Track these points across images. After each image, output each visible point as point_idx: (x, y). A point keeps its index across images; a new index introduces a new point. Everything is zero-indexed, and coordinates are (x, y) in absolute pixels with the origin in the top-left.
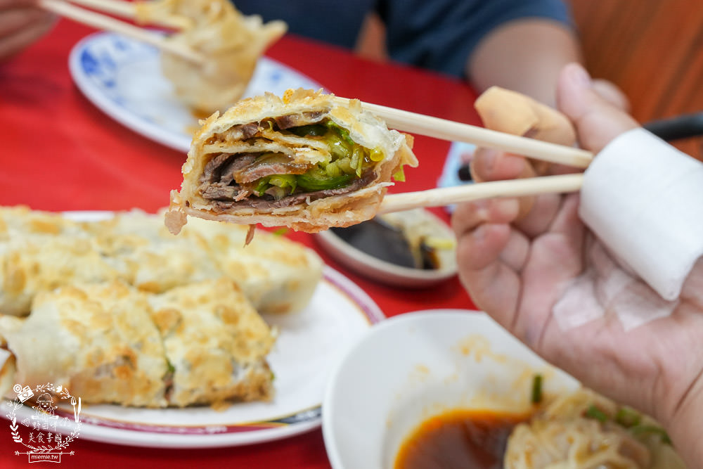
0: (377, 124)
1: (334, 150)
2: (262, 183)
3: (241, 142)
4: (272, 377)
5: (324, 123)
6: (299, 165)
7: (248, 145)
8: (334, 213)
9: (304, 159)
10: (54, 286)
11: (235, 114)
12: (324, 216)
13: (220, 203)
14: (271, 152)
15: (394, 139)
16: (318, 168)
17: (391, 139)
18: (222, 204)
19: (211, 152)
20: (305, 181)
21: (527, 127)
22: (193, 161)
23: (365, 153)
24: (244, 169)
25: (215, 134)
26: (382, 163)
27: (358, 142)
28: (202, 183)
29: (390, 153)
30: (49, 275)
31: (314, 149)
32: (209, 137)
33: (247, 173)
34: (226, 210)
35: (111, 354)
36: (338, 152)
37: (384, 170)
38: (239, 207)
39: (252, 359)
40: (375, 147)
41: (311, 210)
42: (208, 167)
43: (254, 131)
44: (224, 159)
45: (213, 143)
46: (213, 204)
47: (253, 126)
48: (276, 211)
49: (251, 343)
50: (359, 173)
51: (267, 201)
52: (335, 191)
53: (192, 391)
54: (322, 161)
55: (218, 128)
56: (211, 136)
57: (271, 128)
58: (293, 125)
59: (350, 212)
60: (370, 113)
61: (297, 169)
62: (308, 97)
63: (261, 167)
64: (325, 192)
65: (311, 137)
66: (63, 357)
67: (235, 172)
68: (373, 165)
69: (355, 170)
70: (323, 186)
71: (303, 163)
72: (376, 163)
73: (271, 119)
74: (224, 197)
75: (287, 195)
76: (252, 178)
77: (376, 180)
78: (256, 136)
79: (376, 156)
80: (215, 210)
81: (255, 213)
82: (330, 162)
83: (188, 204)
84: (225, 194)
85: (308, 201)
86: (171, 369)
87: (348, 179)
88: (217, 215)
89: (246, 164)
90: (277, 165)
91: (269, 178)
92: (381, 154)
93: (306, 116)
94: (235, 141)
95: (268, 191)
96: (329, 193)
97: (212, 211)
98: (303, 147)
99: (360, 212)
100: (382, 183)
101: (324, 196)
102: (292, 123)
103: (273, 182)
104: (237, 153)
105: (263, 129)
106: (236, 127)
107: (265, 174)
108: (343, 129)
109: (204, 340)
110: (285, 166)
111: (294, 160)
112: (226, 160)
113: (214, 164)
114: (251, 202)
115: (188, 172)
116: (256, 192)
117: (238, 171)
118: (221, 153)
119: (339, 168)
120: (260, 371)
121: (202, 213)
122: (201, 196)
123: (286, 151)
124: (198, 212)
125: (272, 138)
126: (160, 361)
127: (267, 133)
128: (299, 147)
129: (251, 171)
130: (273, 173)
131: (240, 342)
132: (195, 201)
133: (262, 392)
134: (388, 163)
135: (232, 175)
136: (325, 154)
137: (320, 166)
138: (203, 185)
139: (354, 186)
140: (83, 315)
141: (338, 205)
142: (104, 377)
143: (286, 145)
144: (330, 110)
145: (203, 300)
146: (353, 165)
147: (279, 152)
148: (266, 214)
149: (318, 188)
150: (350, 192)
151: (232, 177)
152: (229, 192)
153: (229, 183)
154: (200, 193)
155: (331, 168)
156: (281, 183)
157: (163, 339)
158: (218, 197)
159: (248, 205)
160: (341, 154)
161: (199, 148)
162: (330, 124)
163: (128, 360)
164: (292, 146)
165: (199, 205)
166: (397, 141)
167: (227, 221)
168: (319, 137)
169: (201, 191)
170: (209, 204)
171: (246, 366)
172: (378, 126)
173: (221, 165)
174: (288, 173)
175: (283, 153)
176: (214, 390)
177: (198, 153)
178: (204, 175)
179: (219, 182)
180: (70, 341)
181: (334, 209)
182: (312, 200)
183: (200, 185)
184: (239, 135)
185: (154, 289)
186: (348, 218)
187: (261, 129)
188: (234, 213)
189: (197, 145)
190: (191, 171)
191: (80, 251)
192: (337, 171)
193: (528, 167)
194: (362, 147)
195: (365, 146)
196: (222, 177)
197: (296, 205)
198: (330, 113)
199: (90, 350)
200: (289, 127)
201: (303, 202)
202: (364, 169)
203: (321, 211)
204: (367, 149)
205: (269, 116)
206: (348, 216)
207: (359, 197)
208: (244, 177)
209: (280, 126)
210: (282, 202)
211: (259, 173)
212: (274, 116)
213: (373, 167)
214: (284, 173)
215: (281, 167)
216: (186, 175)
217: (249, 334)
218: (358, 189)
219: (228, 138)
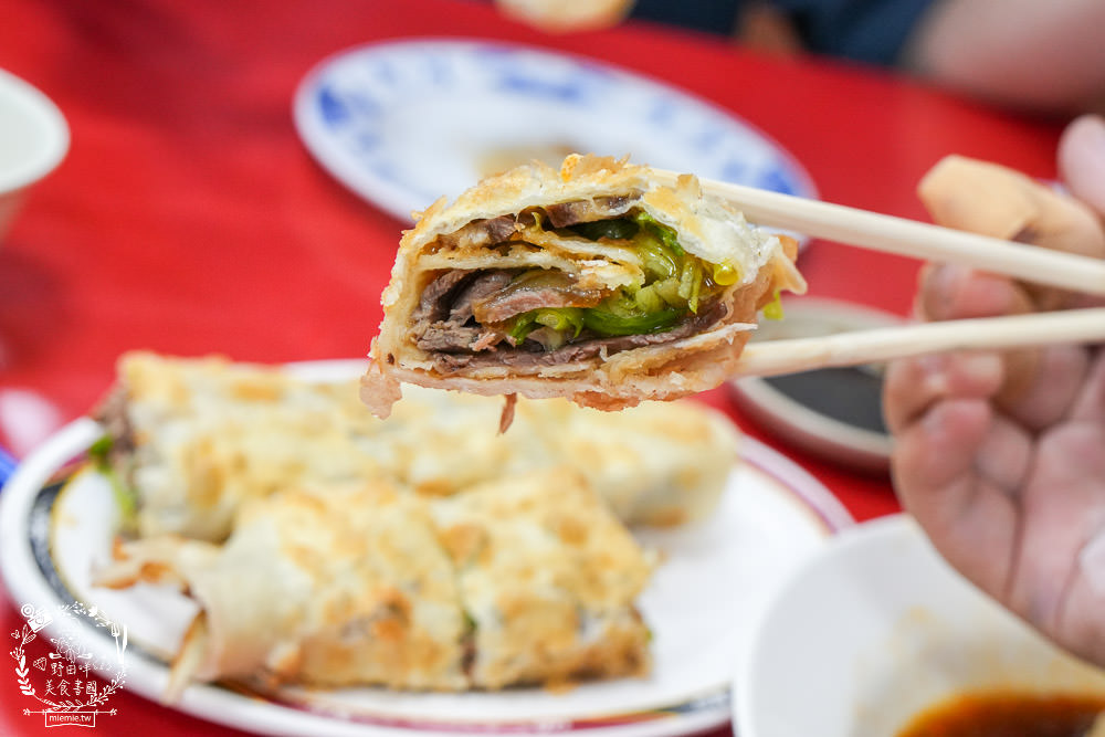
0: (728, 218)
1: (650, 265)
2: (521, 323)
3: (485, 250)
4: (648, 636)
5: (632, 216)
6: (587, 291)
7: (498, 255)
8: (650, 375)
9: (597, 280)
10: (271, 491)
11: (474, 201)
12: (632, 382)
13: (449, 358)
14: (538, 268)
15: (759, 245)
16: (621, 296)
17: (753, 244)
18: (451, 360)
19: (432, 268)
20: (598, 319)
21: (1016, 225)
22: (400, 284)
23: (705, 271)
24: (490, 297)
25: (439, 236)
26: (733, 289)
27: (691, 251)
28: (417, 322)
29: (750, 270)
30: (263, 471)
31: (615, 263)
32: (428, 242)
33: (493, 305)
34: (457, 371)
35: (367, 601)
36: (656, 269)
37: (741, 300)
38: (480, 364)
39: (612, 602)
40: (722, 259)
41: (608, 371)
42: (427, 294)
43: (507, 231)
44: (455, 280)
45: (436, 252)
46: (435, 360)
47: (507, 223)
48: (546, 371)
49: (610, 576)
50: (693, 306)
51: (530, 352)
52: (650, 338)
53: (508, 662)
54: (627, 284)
55: (445, 225)
56: (432, 238)
57: (538, 225)
58: (577, 221)
59: (678, 375)
60: (716, 199)
61: (582, 299)
62: (604, 171)
63: (519, 295)
64: (634, 339)
65: (610, 241)
66: (286, 608)
67: (475, 302)
68: (718, 291)
69: (686, 301)
70: (631, 328)
71: (594, 288)
72: (725, 287)
73: (539, 209)
74: (455, 346)
75: (566, 344)
76: (503, 313)
77: (725, 319)
78: (512, 239)
79: (723, 275)
80: (440, 370)
81: (510, 376)
82: (643, 286)
83: (391, 359)
84: (456, 342)
85: (603, 353)
86: (471, 626)
87: (673, 317)
88: (442, 379)
89: (496, 289)
90: (547, 291)
91: (534, 313)
92: (734, 272)
93: (600, 205)
94: (474, 248)
95: (532, 335)
96: (642, 341)
97: (434, 371)
98: (596, 258)
99: (696, 374)
100: (735, 325)
101: (633, 347)
102: (574, 216)
103: (543, 319)
104: (479, 270)
105: (524, 227)
106: (476, 223)
107: (527, 308)
108: (665, 227)
109: (527, 572)
110: (561, 293)
111: (577, 281)
112: (460, 283)
113: (438, 288)
114: (502, 355)
115: (393, 303)
116: (510, 339)
117: (481, 301)
118: (450, 270)
119: (660, 297)
120: (626, 626)
121: (417, 376)
122: (415, 345)
123: (565, 266)
124: (410, 374)
125: (541, 243)
126: (452, 611)
127: (531, 235)
128: (588, 259)
129: (502, 301)
130: (540, 306)
131: (590, 575)
132: (405, 353)
133: (630, 661)
134: (749, 289)
135: (470, 307)
136: (632, 272)
137: (626, 293)
138: (419, 326)
139: (684, 329)
140: (318, 537)
141: (656, 362)
142: (356, 640)
143: (565, 255)
144: (643, 193)
145: (526, 506)
146: (683, 292)
147: (553, 268)
148: (530, 376)
149: (618, 332)
150: (678, 339)
151: (469, 311)
152: (463, 337)
153: (464, 322)
154: (413, 340)
155: (645, 296)
156: (557, 322)
157: (457, 572)
158: (444, 346)
159: (498, 360)
160: (661, 272)
161: (410, 261)
162: (641, 218)
163: (397, 611)
164: (576, 257)
165: (411, 361)
166: (765, 248)
167: (460, 389)
168: (624, 240)
169: (415, 336)
170: (428, 359)
171: (601, 615)
172: (729, 223)
173: (449, 289)
174: (567, 305)
175: (559, 270)
176: (548, 659)
177: (410, 270)
178: (419, 307)
179: (446, 320)
180: (296, 580)
181: (650, 370)
182: (611, 352)
183: (412, 326)
184: (481, 237)
185: (441, 490)
186: (673, 384)
187: (519, 227)
188: (472, 374)
189: (408, 255)
190: (396, 302)
191: (314, 429)
192: (656, 301)
193: (1017, 296)
194: (699, 261)
195: (705, 258)
196: (453, 311)
197: (581, 360)
198: (643, 199)
199: (330, 595)
200: (569, 223)
201: (595, 356)
202: (702, 298)
203: (626, 372)
204: (708, 263)
205: (534, 204)
206: (673, 381)
207: (694, 349)
208: (489, 312)
209: (553, 222)
210: (556, 356)
211: (514, 305)
212: (543, 205)
213: (720, 296)
214: (561, 306)
215: (556, 295)
216: (388, 308)
217: (606, 561)
218: (692, 335)
219: (463, 242)
